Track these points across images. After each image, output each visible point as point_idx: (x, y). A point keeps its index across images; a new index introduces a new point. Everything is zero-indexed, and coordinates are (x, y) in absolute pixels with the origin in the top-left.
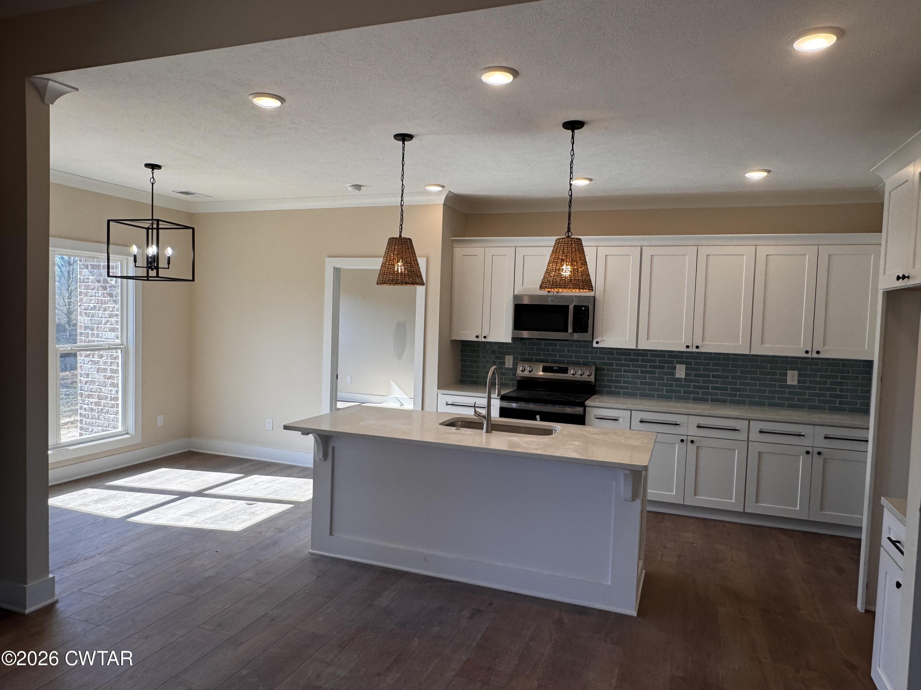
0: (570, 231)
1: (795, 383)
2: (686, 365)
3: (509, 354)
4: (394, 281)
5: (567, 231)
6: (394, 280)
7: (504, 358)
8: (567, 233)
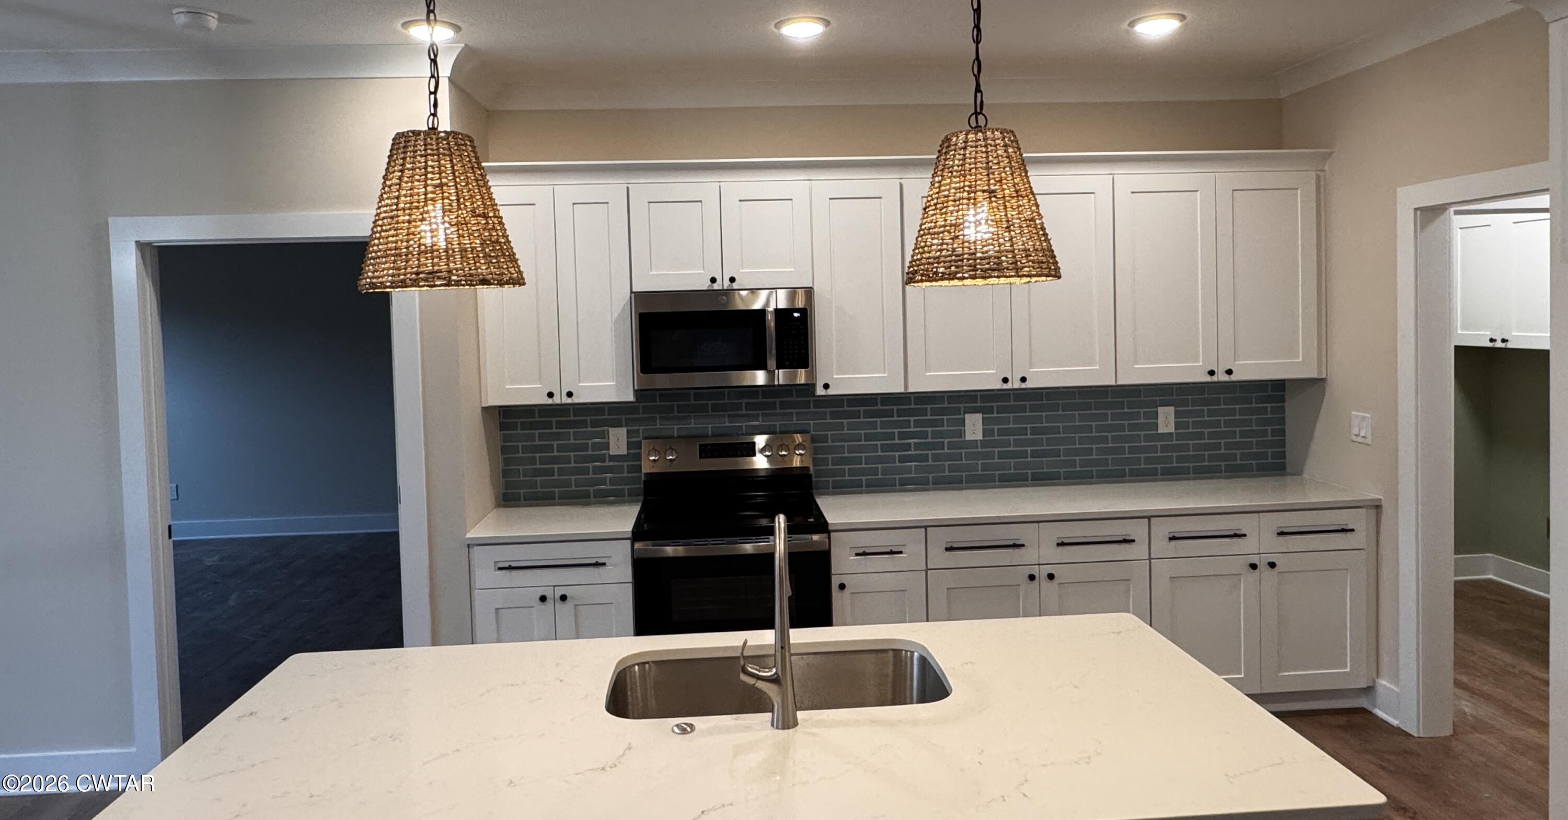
0: (981, 113)
1: (1171, 429)
2: (983, 414)
3: (618, 424)
4: (439, 278)
5: (973, 111)
6: (440, 271)
7: (605, 435)
8: (974, 117)
